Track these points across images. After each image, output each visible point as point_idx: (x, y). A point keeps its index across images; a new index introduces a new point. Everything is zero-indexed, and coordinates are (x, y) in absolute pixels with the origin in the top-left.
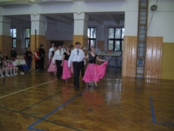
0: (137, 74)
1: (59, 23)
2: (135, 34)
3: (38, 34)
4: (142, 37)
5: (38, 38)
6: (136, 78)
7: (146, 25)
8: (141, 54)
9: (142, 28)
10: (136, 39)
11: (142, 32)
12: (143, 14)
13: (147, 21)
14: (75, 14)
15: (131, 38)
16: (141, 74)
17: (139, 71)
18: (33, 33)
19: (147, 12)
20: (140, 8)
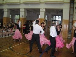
0: (68, 36)
1: (30, 12)
2: (68, 19)
3: (23, 17)
4: (71, 20)
5: (23, 19)
6: (68, 38)
7: (73, 15)
8: (70, 28)
10: (68, 21)
11: (71, 18)
12: (72, 10)
13: (73, 13)
14: (40, 9)
15: (66, 21)
16: (70, 37)
17: (69, 35)
18: (21, 17)
19: (73, 9)
20: (70, 7)
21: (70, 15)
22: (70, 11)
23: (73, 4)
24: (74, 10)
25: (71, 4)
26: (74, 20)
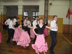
2: (43, 14)
4: (46, 15)
9: (46, 12)
11: (46, 13)
12: (47, 6)
13: (48, 9)
20: (45, 4)
21: (45, 11)
22: (45, 7)
23: (47, 1)
24: (49, 6)
25: (46, 1)
26: (48, 15)
